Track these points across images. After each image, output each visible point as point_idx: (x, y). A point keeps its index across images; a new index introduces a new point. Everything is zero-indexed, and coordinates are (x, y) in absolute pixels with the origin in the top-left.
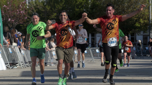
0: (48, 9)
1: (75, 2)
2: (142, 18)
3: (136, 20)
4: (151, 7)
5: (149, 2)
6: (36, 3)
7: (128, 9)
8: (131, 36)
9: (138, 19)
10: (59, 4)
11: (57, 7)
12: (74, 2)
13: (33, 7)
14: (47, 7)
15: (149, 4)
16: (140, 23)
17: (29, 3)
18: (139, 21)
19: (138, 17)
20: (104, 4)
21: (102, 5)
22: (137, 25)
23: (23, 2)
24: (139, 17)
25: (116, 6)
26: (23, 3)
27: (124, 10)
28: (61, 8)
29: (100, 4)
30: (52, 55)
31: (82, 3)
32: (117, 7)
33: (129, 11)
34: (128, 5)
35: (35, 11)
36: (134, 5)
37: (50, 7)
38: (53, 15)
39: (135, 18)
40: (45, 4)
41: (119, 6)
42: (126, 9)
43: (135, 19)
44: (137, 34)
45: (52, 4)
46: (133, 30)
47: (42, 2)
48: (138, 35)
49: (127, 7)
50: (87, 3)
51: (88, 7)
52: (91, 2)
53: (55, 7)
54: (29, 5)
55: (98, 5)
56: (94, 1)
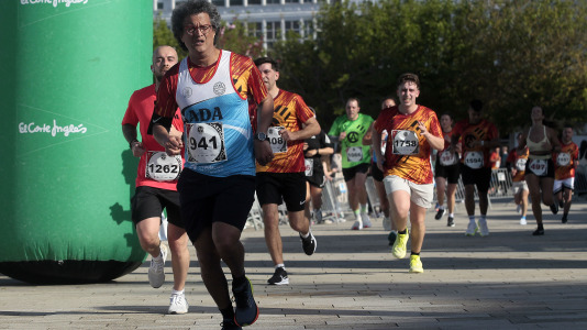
0: (326, 62)
1: (399, 42)
3: (572, 92)
6: (288, 44)
7: (548, 62)
9: (577, 90)
11: (350, 57)
12: (395, 41)
13: (281, 57)
14: (322, 55)
16: (583, 100)
17: (270, 44)
18: (581, 93)
19: (577, 84)
20: (481, 42)
21: (474, 51)
23: (256, 44)
24: (580, 83)
25: (516, 53)
26: (254, 47)
29: (471, 48)
30: (337, 192)
31: (419, 44)
32: (519, 55)
33: (551, 66)
34: (548, 48)
35: (289, 68)
36: (566, 51)
37: (329, 57)
38: (341, 80)
39: (570, 85)
40: (316, 48)
41: (524, 53)
42: (543, 60)
43: (570, 89)
47: (306, 42)
48: (578, 134)
49: (546, 55)
50: (434, 45)
51: (436, 56)
52: (443, 42)
54: (271, 50)
55: (463, 50)
56: (453, 39)
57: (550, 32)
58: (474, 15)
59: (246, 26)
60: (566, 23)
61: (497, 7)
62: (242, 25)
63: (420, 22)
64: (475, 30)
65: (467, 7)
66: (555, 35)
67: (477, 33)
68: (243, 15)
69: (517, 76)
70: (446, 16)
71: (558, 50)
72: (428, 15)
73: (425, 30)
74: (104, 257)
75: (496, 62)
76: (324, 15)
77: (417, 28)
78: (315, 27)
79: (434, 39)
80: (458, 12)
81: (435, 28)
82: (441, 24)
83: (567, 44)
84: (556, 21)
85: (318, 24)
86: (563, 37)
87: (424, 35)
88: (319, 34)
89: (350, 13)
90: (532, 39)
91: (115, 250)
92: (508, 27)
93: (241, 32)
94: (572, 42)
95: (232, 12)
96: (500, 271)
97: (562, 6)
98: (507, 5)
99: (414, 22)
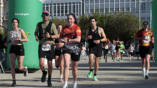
2: (135, 33)
3: (131, 34)
4: (140, 26)
5: (139, 23)
7: (126, 28)
8: (129, 43)
9: (133, 34)
10: (87, 25)
15: (139, 25)
16: (134, 36)
20: (113, 24)
21: (112, 25)
22: (132, 37)
23: (66, 24)
24: (133, 32)
27: (124, 29)
28: (88, 27)
29: (111, 25)
32: (120, 26)
34: (127, 25)
41: (122, 26)
44: (132, 42)
45: (82, 24)
46: (130, 40)
49: (126, 27)
50: (103, 24)
52: (105, 23)
53: (84, 27)
55: (109, 25)
56: (107, 23)
57: (127, 22)
58: (111, 18)
59: (64, 20)
60: (130, 20)
61: (116, 16)
62: (63, 20)
63: (100, 19)
64: (112, 21)
65: (110, 16)
66: (128, 22)
67: (112, 22)
68: (63, 18)
69: (120, 31)
70: (105, 18)
71: (129, 25)
72: (102, 18)
73: (101, 21)
74: (32, 68)
75: (116, 28)
76: (80, 18)
77: (99, 21)
78: (79, 20)
79: (103, 23)
80: (108, 17)
81: (103, 21)
82: (104, 20)
83: (130, 24)
84: (128, 19)
85: (79, 19)
86: (130, 23)
87: (101, 22)
88: (79, 22)
89: (86, 17)
90: (124, 23)
91: (34, 66)
92: (118, 21)
93: (63, 21)
94: (132, 24)
95: (61, 17)
96: (114, 71)
97: (130, 16)
98: (118, 16)
99: (99, 19)
